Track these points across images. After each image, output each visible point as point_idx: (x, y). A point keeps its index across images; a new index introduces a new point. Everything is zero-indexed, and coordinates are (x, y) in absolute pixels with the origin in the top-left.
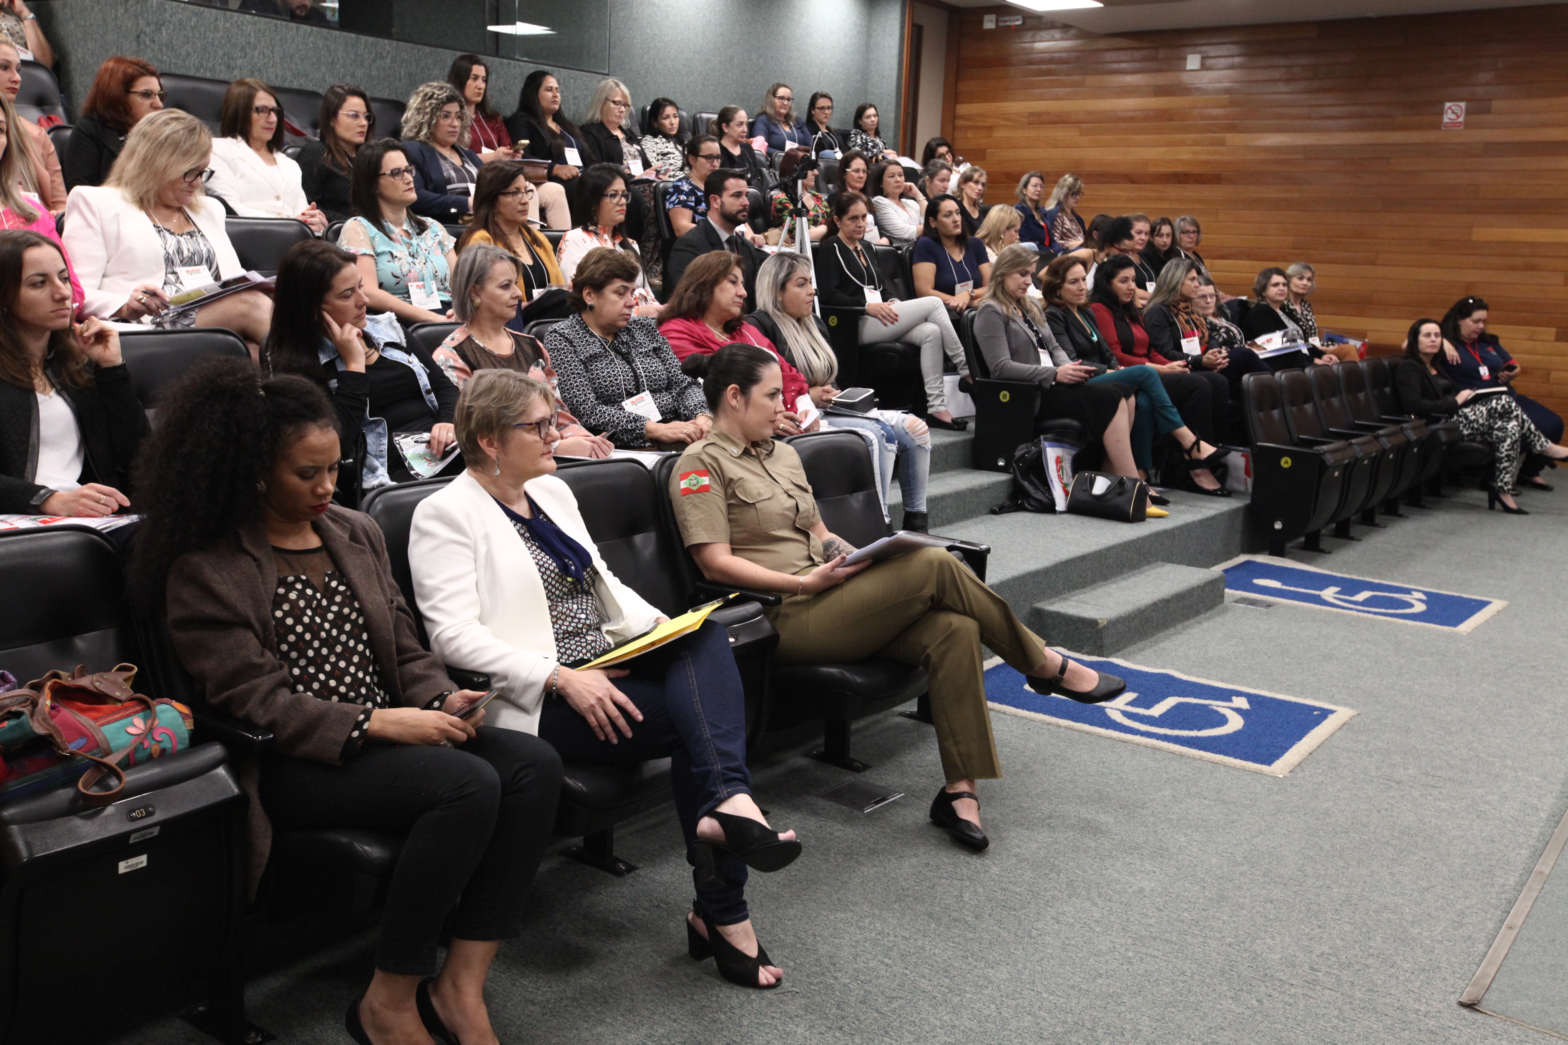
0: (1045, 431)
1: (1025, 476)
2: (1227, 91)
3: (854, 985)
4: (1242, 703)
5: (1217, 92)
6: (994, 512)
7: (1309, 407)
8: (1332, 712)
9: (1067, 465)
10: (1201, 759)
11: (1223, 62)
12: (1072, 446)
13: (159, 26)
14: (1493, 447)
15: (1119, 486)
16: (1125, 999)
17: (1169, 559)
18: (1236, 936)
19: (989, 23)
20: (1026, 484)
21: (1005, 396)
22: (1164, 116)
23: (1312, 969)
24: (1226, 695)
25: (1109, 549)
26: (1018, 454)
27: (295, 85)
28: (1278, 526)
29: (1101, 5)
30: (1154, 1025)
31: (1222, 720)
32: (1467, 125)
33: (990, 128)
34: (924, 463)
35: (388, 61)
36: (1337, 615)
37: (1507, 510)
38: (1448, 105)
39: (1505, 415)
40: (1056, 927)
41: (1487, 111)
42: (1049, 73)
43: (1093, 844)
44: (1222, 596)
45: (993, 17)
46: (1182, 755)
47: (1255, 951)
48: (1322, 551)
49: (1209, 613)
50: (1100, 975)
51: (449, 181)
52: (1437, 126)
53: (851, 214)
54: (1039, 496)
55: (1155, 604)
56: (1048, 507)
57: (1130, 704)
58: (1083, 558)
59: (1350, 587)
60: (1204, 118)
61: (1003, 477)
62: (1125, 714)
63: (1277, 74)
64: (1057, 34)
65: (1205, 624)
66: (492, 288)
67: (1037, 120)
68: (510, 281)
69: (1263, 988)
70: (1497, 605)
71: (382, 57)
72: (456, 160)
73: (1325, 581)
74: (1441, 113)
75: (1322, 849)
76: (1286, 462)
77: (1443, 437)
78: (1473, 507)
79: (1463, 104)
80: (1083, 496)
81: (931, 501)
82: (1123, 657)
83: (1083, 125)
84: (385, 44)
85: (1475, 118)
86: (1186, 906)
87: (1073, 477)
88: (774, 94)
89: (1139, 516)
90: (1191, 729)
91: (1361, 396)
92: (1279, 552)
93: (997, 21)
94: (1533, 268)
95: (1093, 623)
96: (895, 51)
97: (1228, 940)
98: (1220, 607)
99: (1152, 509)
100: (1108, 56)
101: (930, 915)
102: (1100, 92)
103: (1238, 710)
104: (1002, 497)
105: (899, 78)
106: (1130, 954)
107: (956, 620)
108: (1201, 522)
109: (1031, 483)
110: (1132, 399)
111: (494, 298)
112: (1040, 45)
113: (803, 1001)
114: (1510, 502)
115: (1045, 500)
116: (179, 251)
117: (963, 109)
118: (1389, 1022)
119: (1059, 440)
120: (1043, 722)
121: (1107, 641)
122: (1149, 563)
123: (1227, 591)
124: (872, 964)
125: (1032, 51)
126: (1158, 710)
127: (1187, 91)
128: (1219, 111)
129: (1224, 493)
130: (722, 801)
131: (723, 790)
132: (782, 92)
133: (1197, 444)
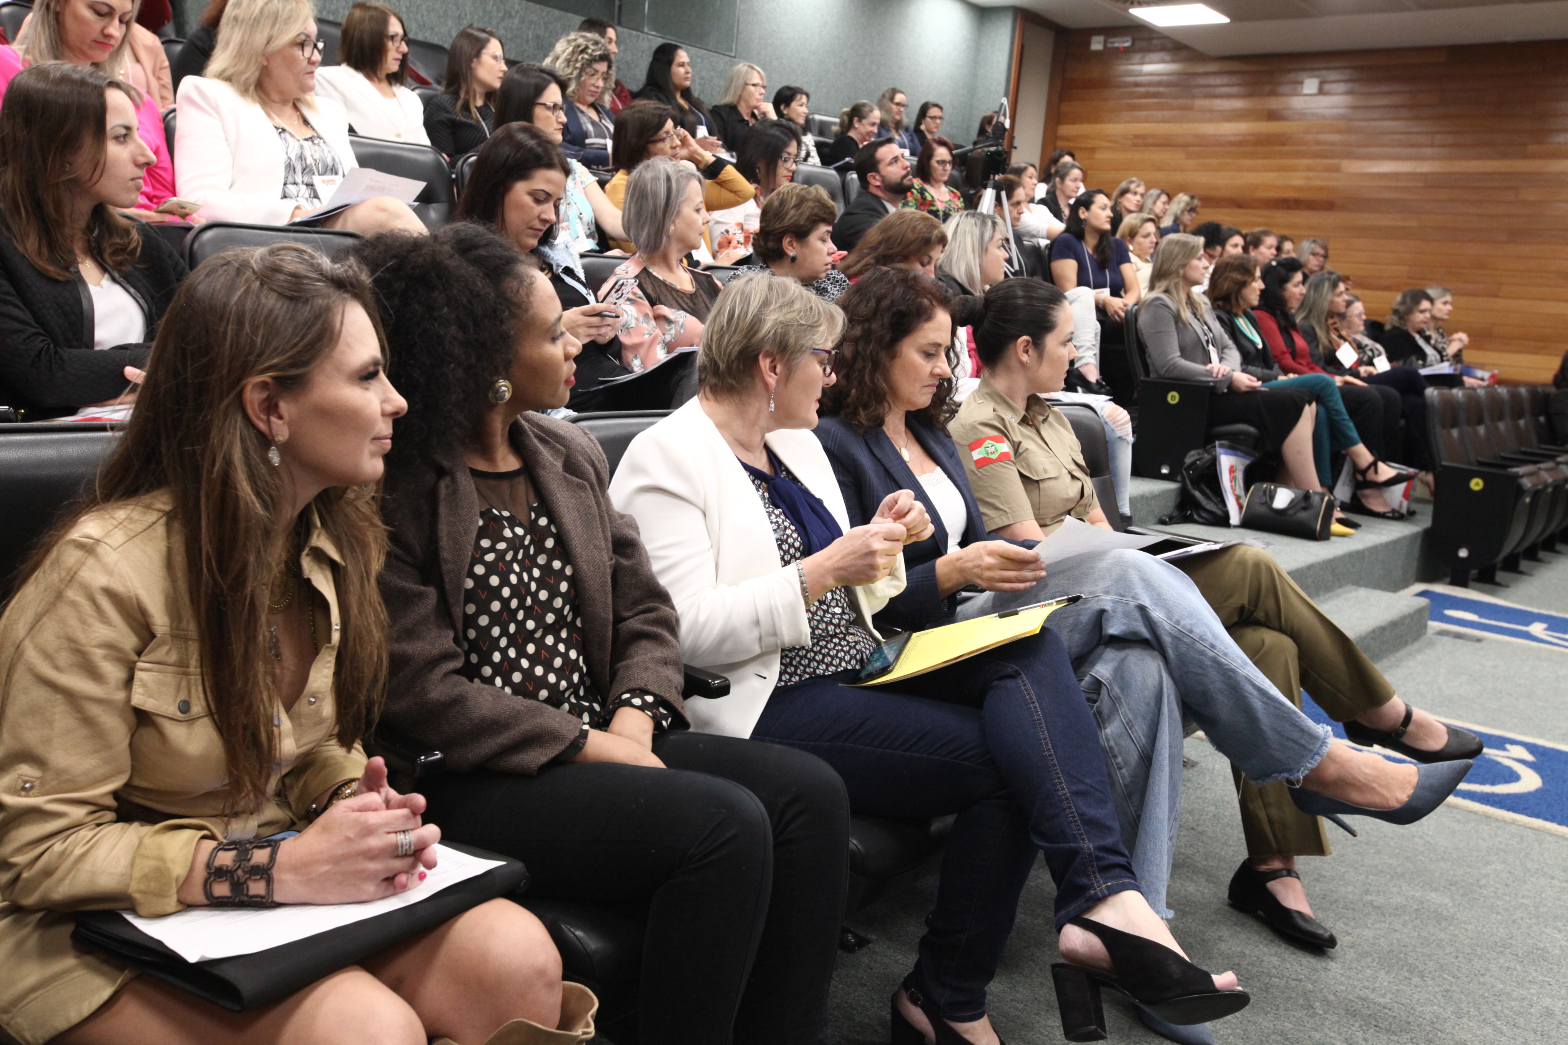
0: (1220, 437)
1: (1196, 484)
2: (1343, 117)
4: (1521, 753)
5: (1332, 118)
6: (1165, 522)
7: (1481, 429)
9: (1240, 476)
11: (1341, 87)
12: (1246, 454)
15: (1304, 500)
17: (1359, 582)
19: (1097, 44)
20: (1197, 494)
21: (1173, 398)
22: (1275, 142)
26: (1188, 460)
28: (1463, 553)
29: (1225, 20)
33: (1093, 150)
34: (1126, 457)
35: (516, 21)
42: (1156, 95)
44: (1425, 627)
45: (1101, 38)
48: (1499, 584)
49: (1416, 645)
51: (586, 135)
54: (1212, 507)
55: (1374, 631)
56: (1222, 520)
60: (1319, 143)
61: (1172, 486)
64: (1167, 53)
65: (1420, 657)
66: (689, 211)
67: (1142, 142)
71: (510, 16)
72: (595, 116)
73: (1529, 618)
76: (1476, 484)
80: (1262, 510)
81: (1133, 501)
83: (1190, 149)
87: (1247, 488)
88: (892, 99)
89: (1324, 535)
91: (1522, 423)
92: (1460, 581)
93: (1105, 42)
96: (1003, 66)
98: (1423, 640)
99: (1336, 527)
102: (1212, 116)
103: (1522, 762)
104: (1169, 506)
109: (1202, 493)
110: (1314, 406)
111: (689, 224)
112: (1148, 68)
115: (1219, 512)
116: (301, 157)
117: (1065, 130)
119: (1235, 445)
122: (1341, 586)
123: (1428, 622)
125: (1140, 74)
127: (1302, 116)
128: (1331, 138)
129: (1397, 516)
130: (1098, 900)
131: (1101, 885)
132: (899, 98)
133: (1374, 464)
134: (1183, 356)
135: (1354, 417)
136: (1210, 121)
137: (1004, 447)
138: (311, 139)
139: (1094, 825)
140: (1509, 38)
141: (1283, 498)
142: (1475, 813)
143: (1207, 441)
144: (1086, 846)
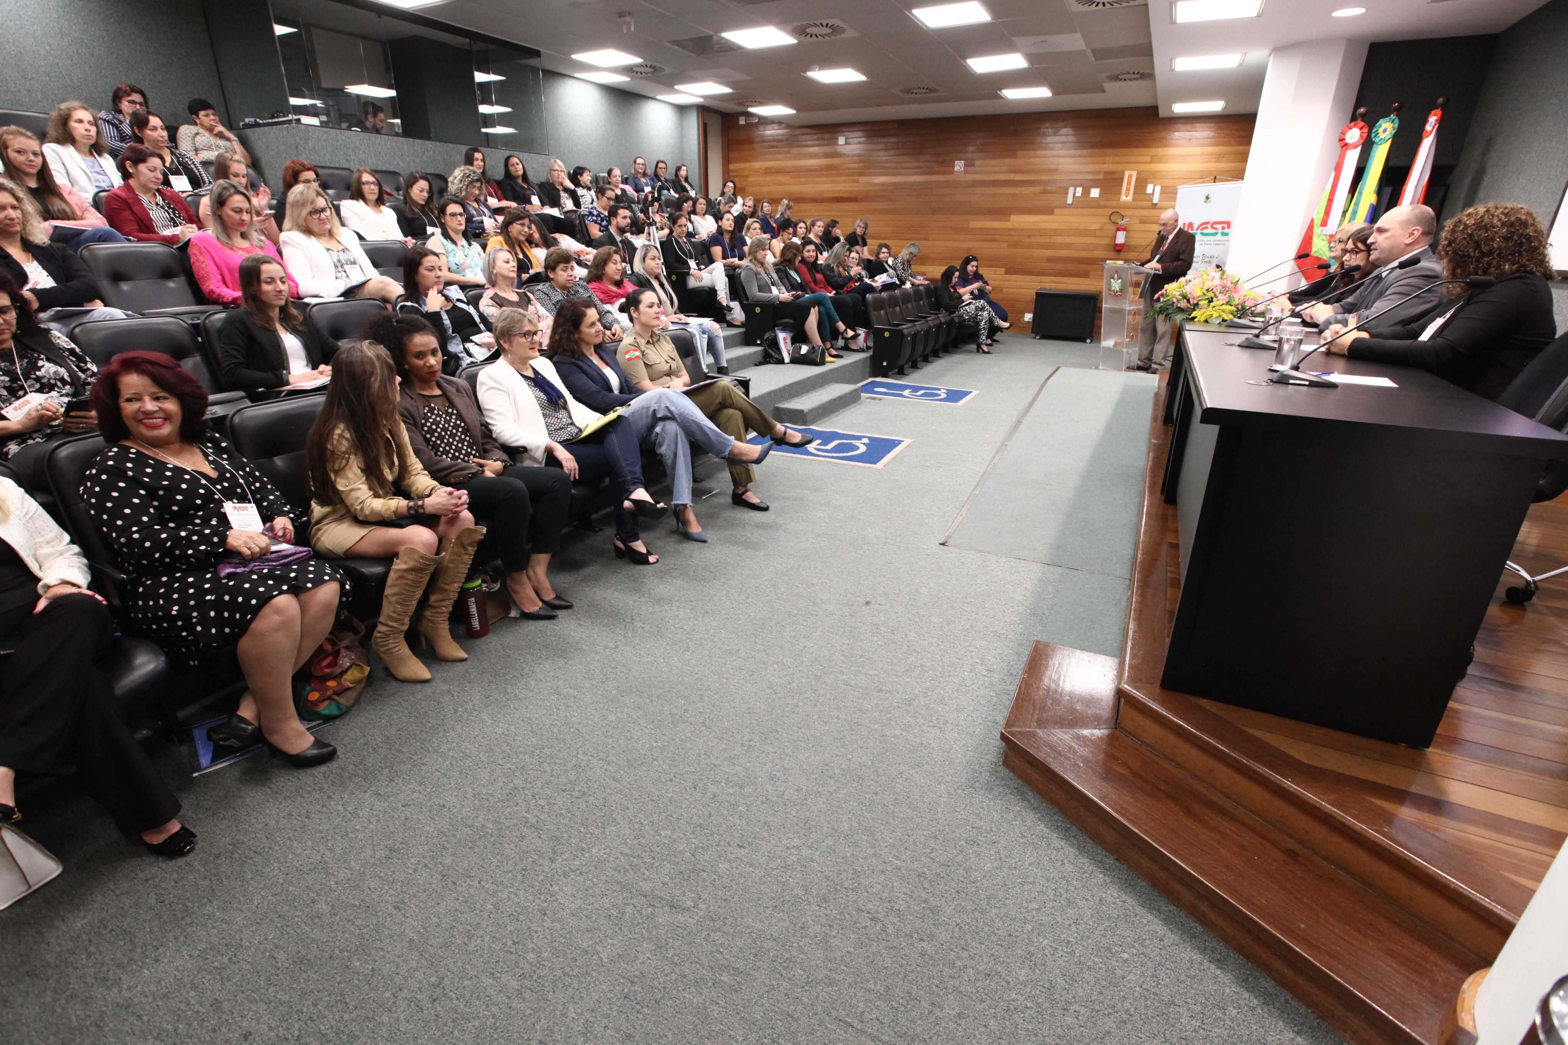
0: (777, 326)
1: (770, 347)
2: (858, 155)
4: (866, 441)
5: (854, 156)
6: (756, 365)
7: (897, 309)
8: (903, 441)
9: (789, 341)
10: (847, 465)
11: (855, 140)
12: (791, 332)
13: (307, 141)
14: (978, 324)
15: (813, 350)
17: (837, 381)
18: (857, 530)
19: (742, 121)
20: (771, 351)
21: (758, 310)
22: (830, 168)
23: (885, 538)
24: (859, 438)
25: (808, 378)
26: (766, 337)
27: (384, 168)
28: (885, 364)
29: (794, 112)
31: (857, 448)
32: (965, 172)
33: (747, 176)
34: (721, 344)
36: (909, 402)
37: (984, 352)
38: (956, 162)
39: (982, 309)
40: (784, 534)
41: (973, 165)
42: (773, 147)
43: (798, 503)
44: (860, 396)
45: (743, 118)
46: (839, 464)
47: (864, 535)
48: (905, 375)
49: (854, 405)
50: (802, 550)
51: (473, 216)
52: (952, 172)
53: (679, 224)
54: (776, 356)
55: (829, 401)
56: (781, 361)
57: (819, 445)
58: (797, 383)
59: (915, 389)
60: (848, 169)
61: (760, 348)
62: (816, 449)
63: (880, 147)
64: (776, 126)
65: (853, 409)
66: (499, 264)
67: (769, 171)
69: (866, 547)
70: (974, 393)
72: (475, 205)
73: (905, 387)
74: (954, 166)
75: (894, 495)
76: (887, 334)
77: (957, 320)
78: (971, 352)
79: (963, 162)
80: (797, 355)
82: (814, 426)
83: (792, 174)
84: (429, 144)
85: (969, 169)
86: (838, 521)
87: (792, 346)
88: (636, 162)
89: (822, 363)
90: (844, 453)
91: (921, 302)
92: (885, 375)
93: (746, 120)
94: (994, 240)
95: (802, 411)
96: (696, 137)
97: (854, 532)
98: (859, 401)
99: (829, 359)
100: (801, 138)
102: (799, 156)
103: (864, 444)
104: (760, 358)
105: (699, 151)
106: (814, 541)
108: (850, 364)
109: (773, 350)
110: (817, 309)
112: (767, 132)
113: (679, 571)
114: (985, 348)
115: (780, 358)
117: (732, 166)
118: (913, 553)
119: (784, 329)
121: (808, 419)
122: (827, 384)
123: (862, 394)
125: (763, 136)
126: (830, 446)
127: (840, 155)
128: (855, 166)
129: (861, 350)
130: (632, 492)
131: (632, 488)
132: (639, 160)
133: (846, 330)
134: (760, 291)
135: (837, 311)
136: (799, 159)
137: (638, 353)
138: (343, 250)
139: (632, 472)
140: (921, 117)
141: (804, 349)
142: (836, 463)
143: (772, 329)
144: (629, 478)
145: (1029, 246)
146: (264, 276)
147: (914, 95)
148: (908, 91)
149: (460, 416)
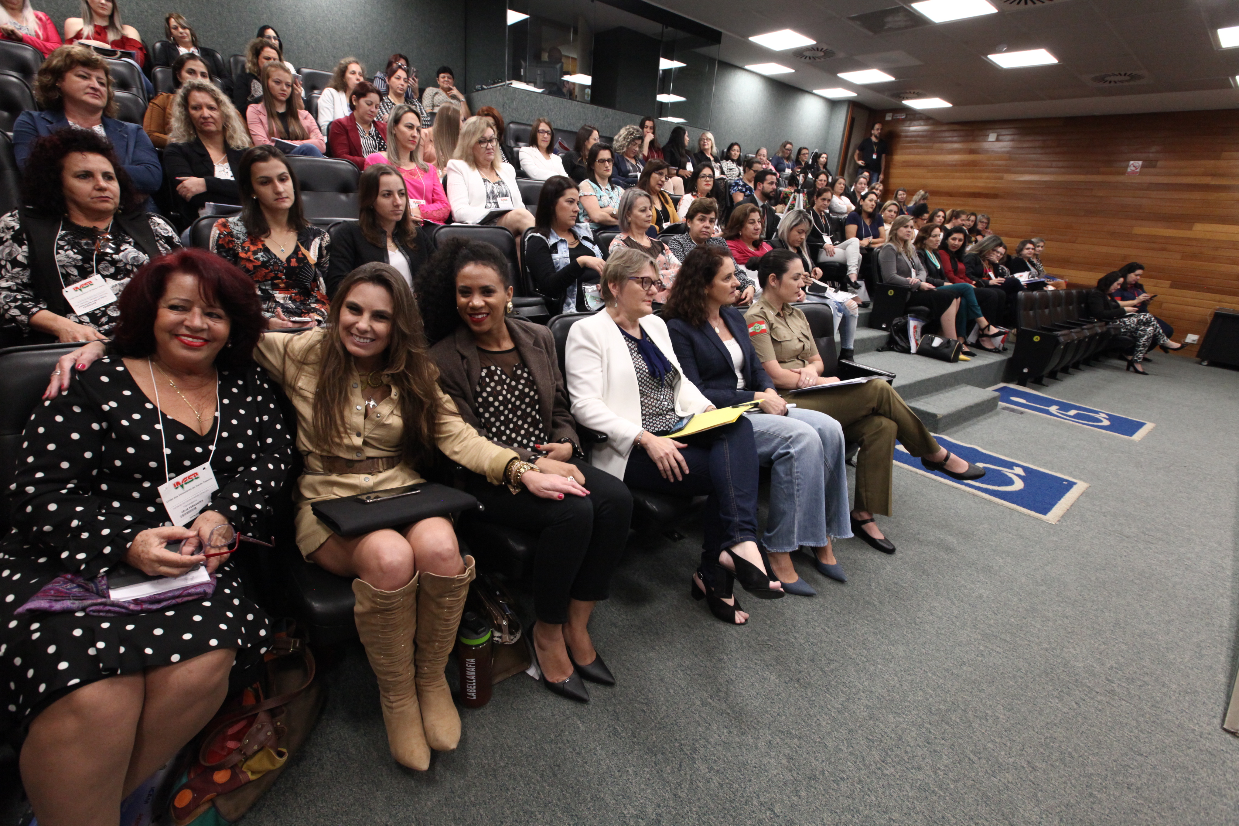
0: (910, 312)
1: (897, 334)
2: (1008, 152)
3: (806, 646)
4: (1020, 471)
5: (1004, 152)
6: (878, 350)
7: (1047, 311)
8: (1075, 483)
9: (919, 330)
10: (1002, 505)
11: (1008, 137)
12: (923, 320)
13: (512, 100)
14: (1136, 339)
15: (947, 343)
16: (984, 686)
18: (1050, 643)
19: (889, 117)
20: (897, 338)
21: (891, 293)
22: (972, 165)
23: (1108, 680)
24: (1010, 465)
25: (941, 376)
26: (894, 322)
27: (569, 129)
28: (1025, 370)
29: (950, 106)
30: (1008, 714)
31: (1011, 482)
32: (1141, 173)
34: (854, 323)
36: (1061, 422)
37: (1137, 371)
38: (1132, 162)
39: (1147, 323)
40: (931, 618)
41: (1154, 166)
42: (916, 142)
43: (946, 557)
44: (997, 405)
45: (891, 114)
46: (990, 501)
47: (1064, 658)
48: (1044, 385)
49: (990, 414)
50: (964, 663)
51: (629, 172)
52: (1124, 173)
53: (823, 197)
54: (903, 344)
55: (966, 408)
56: (907, 351)
58: (929, 380)
59: (1065, 407)
60: (993, 165)
61: (884, 333)
63: (1037, 144)
64: (922, 123)
65: (989, 420)
66: (636, 212)
68: (646, 207)
69: (1077, 692)
70: (1149, 426)
72: (633, 162)
73: (1051, 402)
74: (1127, 167)
75: (1091, 581)
76: (1036, 339)
77: (1113, 332)
78: (1117, 368)
79: (1140, 163)
80: (927, 347)
82: (947, 435)
84: (610, 111)
85: (1146, 170)
86: (1011, 613)
87: (922, 336)
89: (955, 360)
90: (994, 485)
91: (1071, 307)
92: (1023, 384)
93: (893, 116)
94: (1164, 249)
95: (934, 416)
96: (841, 129)
97: (1045, 645)
98: (994, 412)
99: (962, 357)
100: (947, 134)
101: (852, 596)
102: (942, 152)
103: (1018, 476)
104: (883, 343)
105: (842, 142)
106: (982, 648)
107: (885, 422)
108: (987, 366)
109: (899, 337)
110: (959, 299)
111: (637, 217)
112: (912, 128)
113: (775, 654)
114: (1139, 368)
115: (906, 347)
116: (492, 192)
118: (1176, 739)
119: (917, 317)
120: (908, 470)
121: (940, 426)
122: (958, 384)
123: (1000, 403)
124: (818, 630)
125: (908, 131)
127: (986, 152)
128: (1000, 163)
129: (996, 351)
130: (736, 543)
131: (738, 537)
132: (788, 146)
133: (988, 326)
134: (900, 272)
135: (980, 303)
136: (941, 154)
137: (764, 327)
138: (499, 183)
139: (742, 511)
140: (1096, 113)
141: (937, 342)
142: (985, 499)
143: (905, 313)
144: (737, 519)
145: (1213, 259)
146: (383, 189)
147: (1107, 85)
148: (1102, 79)
149: (531, 383)
